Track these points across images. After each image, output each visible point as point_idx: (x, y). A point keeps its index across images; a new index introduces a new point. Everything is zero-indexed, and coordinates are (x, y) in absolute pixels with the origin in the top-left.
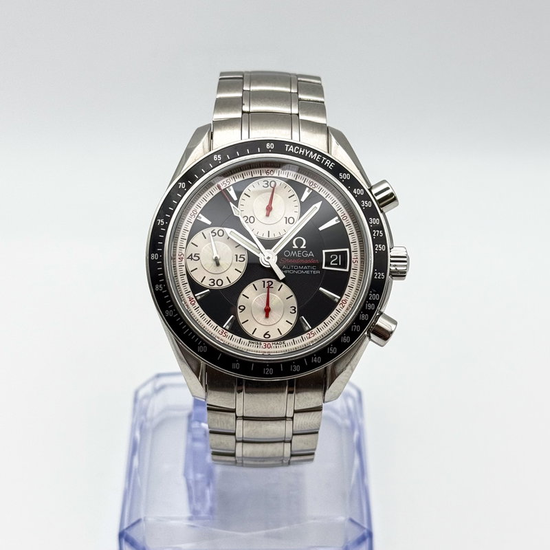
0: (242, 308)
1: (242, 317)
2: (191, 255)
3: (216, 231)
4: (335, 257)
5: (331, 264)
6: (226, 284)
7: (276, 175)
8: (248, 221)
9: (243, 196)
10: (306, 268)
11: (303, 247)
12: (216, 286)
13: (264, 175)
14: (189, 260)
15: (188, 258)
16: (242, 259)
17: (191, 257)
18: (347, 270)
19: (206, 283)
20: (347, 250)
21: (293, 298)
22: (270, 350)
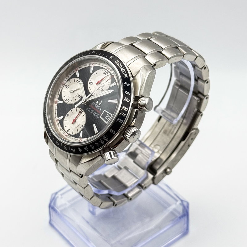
0: (68, 115)
1: (66, 118)
2: (67, 85)
3: (79, 81)
4: (108, 116)
5: (105, 118)
6: (69, 103)
7: (109, 70)
8: (90, 83)
9: (95, 73)
10: (96, 113)
11: (99, 104)
12: (66, 102)
13: (106, 68)
14: (65, 86)
16: (79, 97)
18: (107, 123)
19: (64, 99)
20: (112, 115)
22: (66, 137)
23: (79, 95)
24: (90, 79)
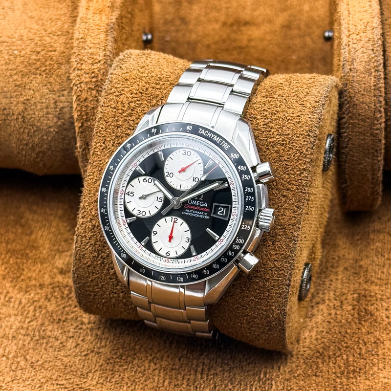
0: (155, 233)
1: (154, 238)
2: (129, 192)
3: (147, 179)
4: (222, 209)
5: (218, 213)
6: (148, 215)
7: (192, 147)
8: (169, 176)
9: (168, 159)
10: (200, 213)
11: (201, 199)
12: (141, 216)
13: (184, 146)
14: (126, 195)
16: (160, 200)
17: (128, 194)
18: (227, 219)
19: (135, 213)
20: (230, 206)
21: (189, 232)
22: (168, 264)
23: (159, 198)
24: (165, 171)
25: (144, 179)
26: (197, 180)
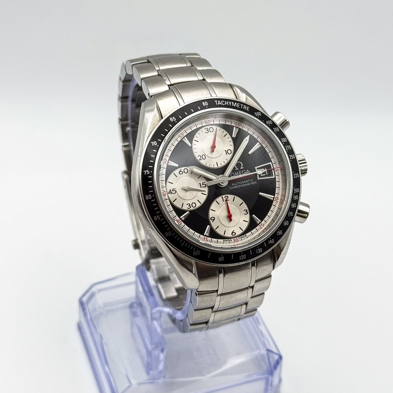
0: (213, 219)
1: (214, 225)
2: (170, 190)
3: (182, 170)
5: (262, 175)
6: (198, 205)
7: (212, 123)
8: (201, 158)
9: (194, 142)
10: (247, 181)
11: (242, 168)
12: (192, 208)
13: (204, 124)
14: (170, 195)
15: (169, 193)
16: (204, 186)
17: (170, 192)
18: (274, 177)
19: (185, 207)
20: (270, 163)
21: (244, 204)
22: (238, 243)
23: (201, 184)
24: (196, 155)
25: (180, 172)
26: (229, 152)
